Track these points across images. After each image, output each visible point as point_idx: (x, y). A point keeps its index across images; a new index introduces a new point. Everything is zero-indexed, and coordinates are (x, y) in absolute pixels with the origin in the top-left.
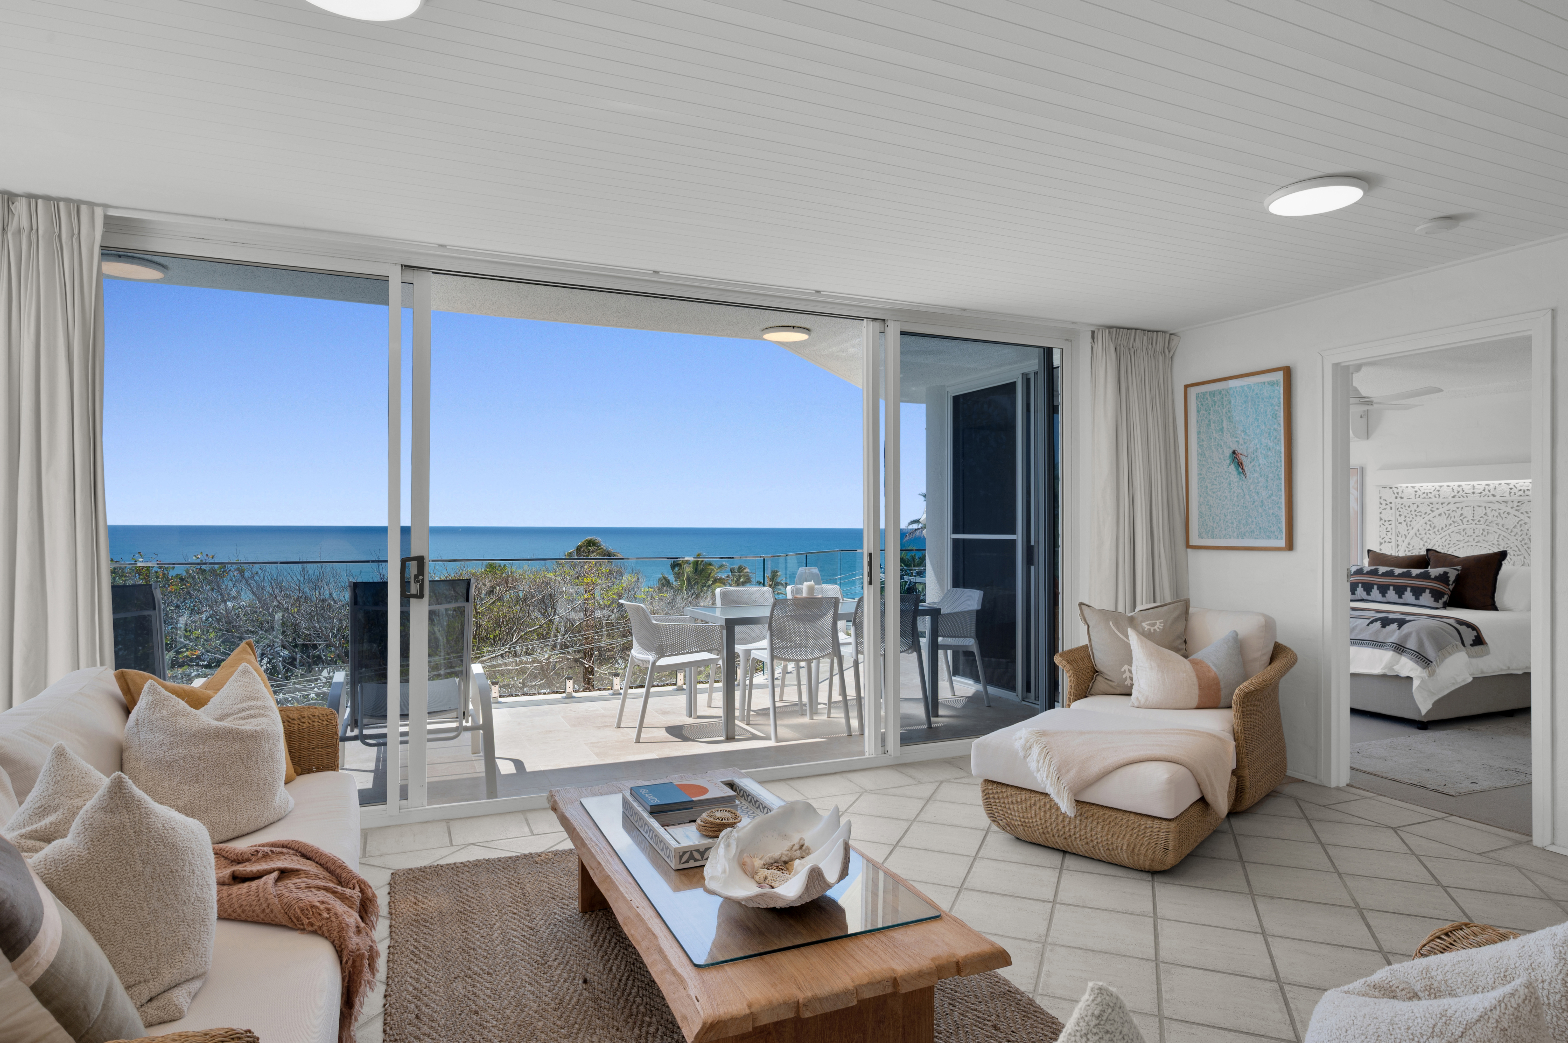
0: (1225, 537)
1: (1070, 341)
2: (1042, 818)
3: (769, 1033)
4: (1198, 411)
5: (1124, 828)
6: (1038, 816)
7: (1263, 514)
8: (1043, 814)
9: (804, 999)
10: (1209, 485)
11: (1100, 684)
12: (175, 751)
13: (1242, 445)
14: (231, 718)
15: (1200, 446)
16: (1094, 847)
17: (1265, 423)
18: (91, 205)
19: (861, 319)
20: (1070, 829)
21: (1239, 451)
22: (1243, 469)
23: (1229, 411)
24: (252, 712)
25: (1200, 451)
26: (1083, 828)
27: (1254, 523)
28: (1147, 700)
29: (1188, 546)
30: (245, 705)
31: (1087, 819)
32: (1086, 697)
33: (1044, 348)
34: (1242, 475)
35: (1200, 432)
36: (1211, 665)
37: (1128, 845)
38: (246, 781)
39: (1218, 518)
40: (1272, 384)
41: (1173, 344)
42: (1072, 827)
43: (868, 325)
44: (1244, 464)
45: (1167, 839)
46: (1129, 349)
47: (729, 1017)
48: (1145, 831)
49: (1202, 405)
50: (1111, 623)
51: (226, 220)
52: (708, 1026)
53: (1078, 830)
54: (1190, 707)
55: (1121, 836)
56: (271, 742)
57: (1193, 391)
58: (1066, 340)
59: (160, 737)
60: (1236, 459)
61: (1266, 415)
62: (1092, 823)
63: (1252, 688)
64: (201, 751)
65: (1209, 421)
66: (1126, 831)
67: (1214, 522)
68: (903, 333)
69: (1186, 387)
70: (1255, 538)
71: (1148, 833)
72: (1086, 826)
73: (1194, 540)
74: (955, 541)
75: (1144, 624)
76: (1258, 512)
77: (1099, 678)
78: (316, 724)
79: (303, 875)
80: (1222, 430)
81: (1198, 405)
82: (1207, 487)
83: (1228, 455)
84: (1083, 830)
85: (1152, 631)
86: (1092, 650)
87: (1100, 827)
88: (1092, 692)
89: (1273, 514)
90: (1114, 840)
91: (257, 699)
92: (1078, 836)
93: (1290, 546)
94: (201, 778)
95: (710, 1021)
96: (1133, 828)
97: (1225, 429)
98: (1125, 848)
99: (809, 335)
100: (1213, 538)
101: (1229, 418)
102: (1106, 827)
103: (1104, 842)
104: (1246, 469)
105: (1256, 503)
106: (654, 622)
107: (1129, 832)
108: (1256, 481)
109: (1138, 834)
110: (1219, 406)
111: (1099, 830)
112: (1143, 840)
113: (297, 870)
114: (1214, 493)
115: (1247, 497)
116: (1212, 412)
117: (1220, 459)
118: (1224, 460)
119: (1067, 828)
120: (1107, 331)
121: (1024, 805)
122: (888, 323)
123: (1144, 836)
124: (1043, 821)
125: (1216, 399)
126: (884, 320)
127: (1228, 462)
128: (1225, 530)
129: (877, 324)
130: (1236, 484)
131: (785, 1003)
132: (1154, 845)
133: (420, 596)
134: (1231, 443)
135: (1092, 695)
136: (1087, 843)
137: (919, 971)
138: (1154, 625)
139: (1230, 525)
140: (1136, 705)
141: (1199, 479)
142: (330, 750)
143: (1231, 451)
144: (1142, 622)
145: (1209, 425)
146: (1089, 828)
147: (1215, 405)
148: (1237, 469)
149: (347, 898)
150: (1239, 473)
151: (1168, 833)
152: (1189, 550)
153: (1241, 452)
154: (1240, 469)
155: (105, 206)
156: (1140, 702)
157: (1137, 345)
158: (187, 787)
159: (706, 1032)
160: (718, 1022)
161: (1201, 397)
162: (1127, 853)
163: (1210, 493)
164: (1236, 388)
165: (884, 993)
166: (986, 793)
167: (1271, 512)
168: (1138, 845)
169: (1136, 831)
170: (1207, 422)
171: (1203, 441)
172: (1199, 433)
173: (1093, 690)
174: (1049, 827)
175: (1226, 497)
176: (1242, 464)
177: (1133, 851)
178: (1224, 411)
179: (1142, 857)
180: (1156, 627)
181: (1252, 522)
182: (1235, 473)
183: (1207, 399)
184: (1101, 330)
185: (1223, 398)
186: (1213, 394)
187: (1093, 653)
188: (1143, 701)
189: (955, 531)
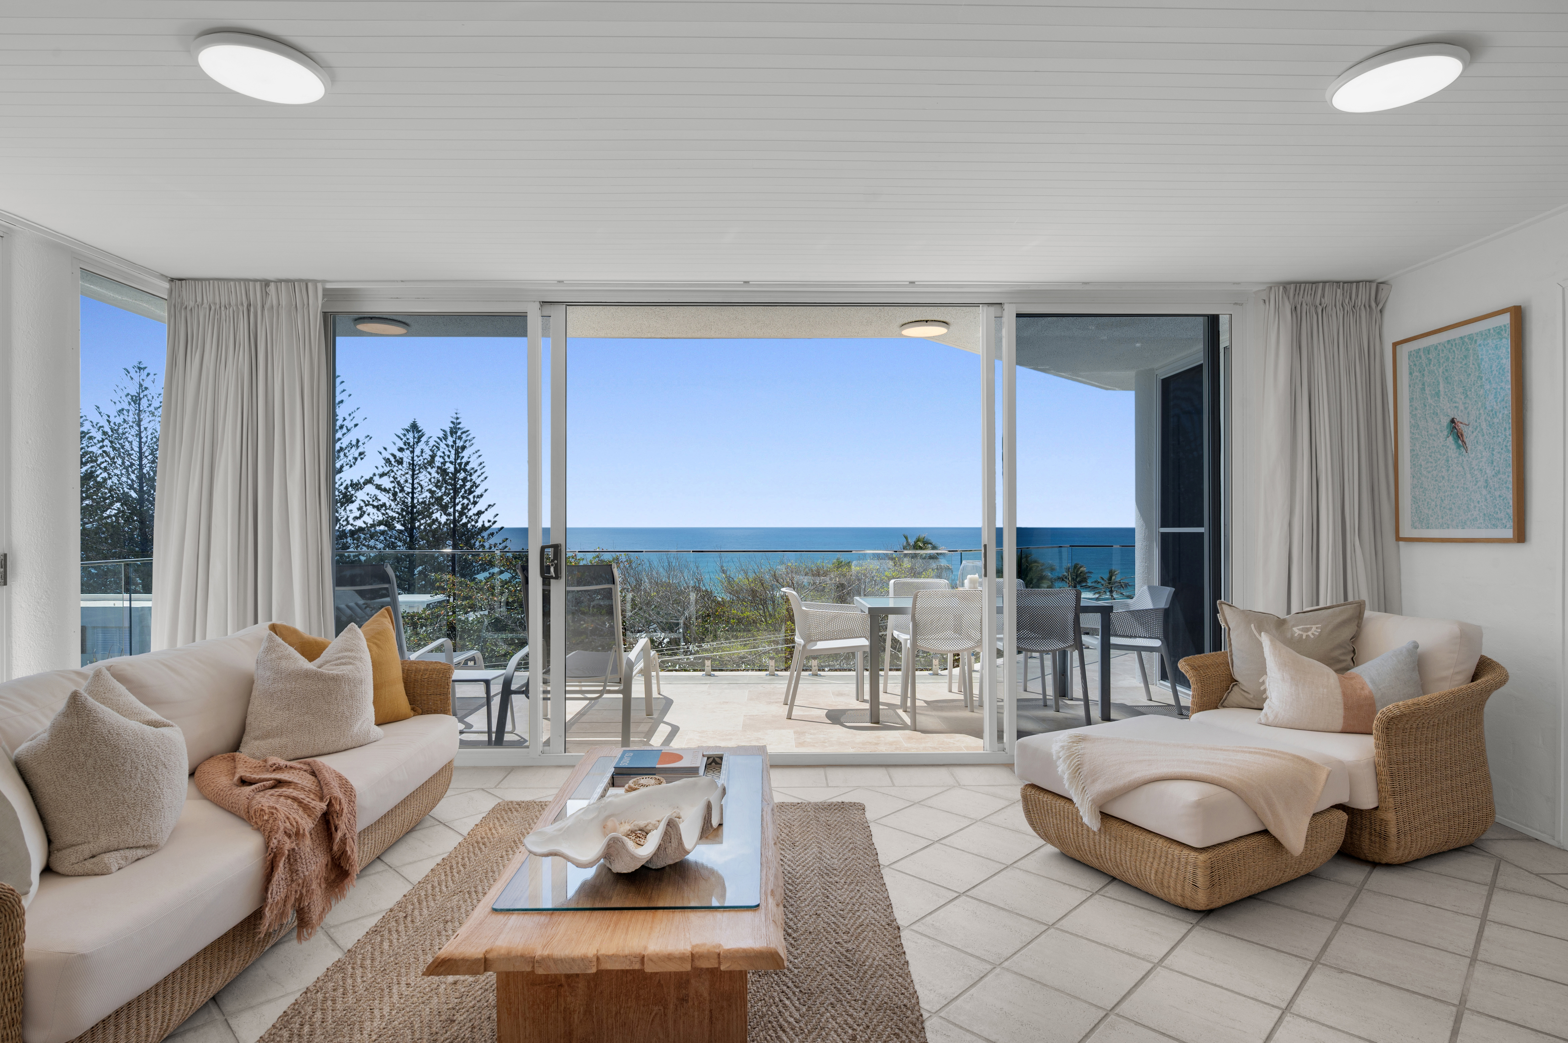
0: (1442, 526)
1: (1241, 304)
2: (1075, 832)
3: (561, 985)
4: (1411, 374)
5: (1151, 855)
6: (1071, 830)
7: (1488, 496)
8: (1075, 828)
9: (540, 956)
10: (1423, 463)
11: (1235, 695)
12: (276, 685)
13: (1462, 411)
14: (328, 664)
15: (1413, 416)
16: (1125, 872)
17: (1490, 382)
18: (315, 282)
19: (977, 305)
20: (1100, 848)
21: (1458, 419)
22: (1463, 441)
23: (1447, 370)
24: (343, 661)
25: (1413, 422)
26: (1112, 848)
27: (1477, 509)
28: (1276, 717)
29: (1398, 539)
30: (340, 655)
31: (1116, 840)
32: (1217, 708)
33: (1207, 316)
34: (1462, 449)
35: (1413, 398)
36: (1367, 681)
37: (1156, 875)
38: (326, 713)
39: (1433, 503)
40: (1499, 331)
41: (1382, 295)
42: (1102, 846)
43: (983, 311)
44: (1465, 434)
45: (1194, 873)
46: (1316, 307)
47: (461, 957)
48: (1173, 861)
49: (1415, 365)
50: (1252, 625)
51: (402, 281)
52: (439, 960)
53: (1107, 851)
54: (1333, 729)
55: (1149, 864)
56: (352, 685)
57: (1404, 350)
58: (1236, 304)
59: (268, 673)
60: (1455, 429)
61: (1492, 372)
62: (1121, 845)
63: (1397, 712)
64: (293, 686)
65: (1423, 384)
66: (1154, 858)
67: (1429, 508)
68: (1019, 316)
69: (1395, 345)
70: (1479, 528)
71: (1176, 864)
72: (1115, 847)
73: (1406, 531)
74: (1164, 536)
75: (1295, 629)
76: (1481, 494)
77: (1236, 689)
78: (434, 676)
79: (293, 787)
80: (1438, 394)
81: (1410, 366)
82: (1421, 465)
83: (1446, 424)
84: (1112, 852)
85: (1304, 637)
86: (1231, 655)
87: (1128, 850)
88: (1225, 704)
89: (1500, 496)
90: (1143, 867)
91: (352, 651)
92: (1108, 857)
93: (1521, 535)
94: (291, 707)
95: (442, 957)
96: (1161, 857)
97: (1442, 393)
98: (1153, 878)
99: (948, 329)
100: (1428, 528)
101: (1446, 378)
102: (1134, 851)
103: (1133, 868)
104: (1465, 440)
105: (1479, 484)
106: (804, 608)
107: (1157, 860)
108: (1480, 456)
109: (1166, 864)
110: (1434, 365)
111: (1128, 853)
112: (1171, 872)
113: (290, 782)
114: (1429, 472)
115: (1469, 476)
116: (1426, 373)
117: (1436, 430)
118: (1441, 431)
119: (1097, 847)
120: (1281, 288)
121: (1058, 816)
122: (1006, 307)
123: (1172, 867)
124: (1076, 835)
125: (1431, 356)
126: (1001, 304)
127: (1446, 433)
128: (1442, 518)
129: (992, 309)
130: (1456, 461)
131: (522, 956)
132: (1182, 878)
133: (557, 577)
134: (1449, 410)
135: (1224, 707)
136: (1118, 867)
137: (669, 955)
138: (1307, 630)
139: (1448, 511)
140: (1263, 721)
141: (1412, 456)
142: (442, 697)
143: (1449, 420)
144: (1294, 626)
145: (1423, 389)
146: (1118, 850)
147: (1430, 364)
148: (1456, 442)
149: (310, 809)
150: (1459, 447)
151: (1195, 866)
152: (1401, 543)
153: (1460, 420)
154: (1460, 442)
155: (324, 282)
156: (1267, 719)
157: (1326, 300)
158: (281, 713)
159: (437, 966)
160: (449, 960)
161: (1414, 356)
162: (1156, 883)
163: (1425, 473)
164: (1454, 340)
165: (631, 968)
166: (1025, 799)
167: (1497, 493)
168: (1166, 876)
169: (1163, 860)
170: (1420, 386)
171: (1416, 409)
172: (1411, 400)
173: (1226, 701)
174: (1081, 844)
175: (1443, 477)
176: (1462, 435)
177: (1162, 883)
178: (1441, 370)
179: (1172, 892)
180: (1310, 633)
181: (1475, 507)
182: (1453, 446)
183: (1420, 357)
184: (1273, 288)
185: (1439, 355)
186: (1427, 350)
187: (1232, 660)
188: (1271, 718)
189: (1163, 525)
